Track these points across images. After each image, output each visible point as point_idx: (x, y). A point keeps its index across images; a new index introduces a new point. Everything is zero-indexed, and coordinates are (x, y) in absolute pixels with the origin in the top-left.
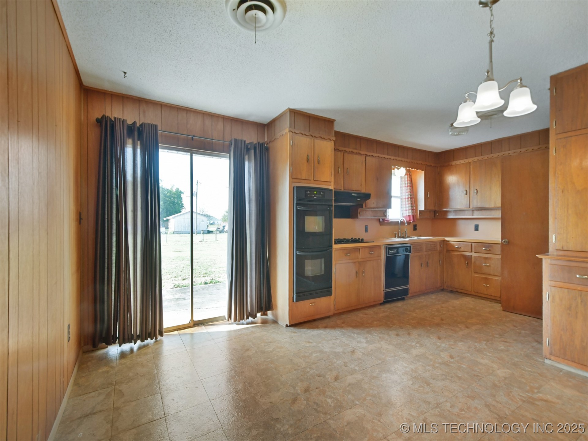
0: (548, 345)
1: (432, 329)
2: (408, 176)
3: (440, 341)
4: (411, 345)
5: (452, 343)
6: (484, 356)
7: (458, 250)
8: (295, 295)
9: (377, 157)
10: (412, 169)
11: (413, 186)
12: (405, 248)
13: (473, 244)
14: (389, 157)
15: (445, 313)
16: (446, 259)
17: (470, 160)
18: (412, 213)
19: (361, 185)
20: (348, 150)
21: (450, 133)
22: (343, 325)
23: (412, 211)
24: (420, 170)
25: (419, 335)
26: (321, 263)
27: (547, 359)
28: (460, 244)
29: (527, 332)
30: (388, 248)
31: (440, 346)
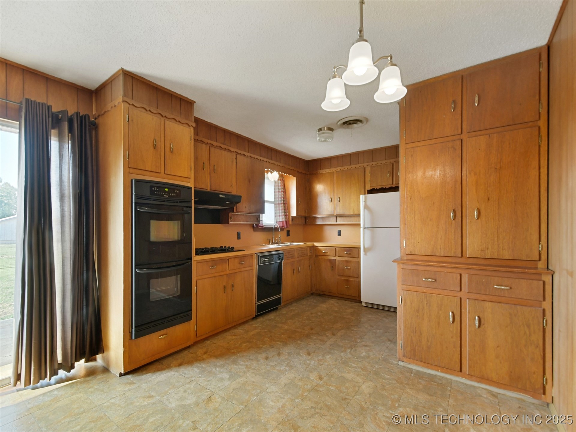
0: (401, 347)
1: (302, 343)
2: (281, 182)
3: (309, 357)
4: (280, 370)
5: (320, 358)
6: (350, 369)
7: (325, 255)
8: (133, 330)
9: (249, 157)
10: (285, 174)
11: (286, 191)
12: (278, 255)
13: (337, 249)
14: (262, 158)
15: (314, 320)
16: (315, 264)
17: (334, 170)
18: (286, 218)
19: (231, 186)
20: (214, 143)
21: (318, 139)
22: (204, 357)
23: (285, 217)
24: (292, 176)
25: (289, 354)
26: (177, 280)
27: (400, 361)
28: (326, 249)
29: (381, 331)
30: (260, 256)
31: (310, 364)
